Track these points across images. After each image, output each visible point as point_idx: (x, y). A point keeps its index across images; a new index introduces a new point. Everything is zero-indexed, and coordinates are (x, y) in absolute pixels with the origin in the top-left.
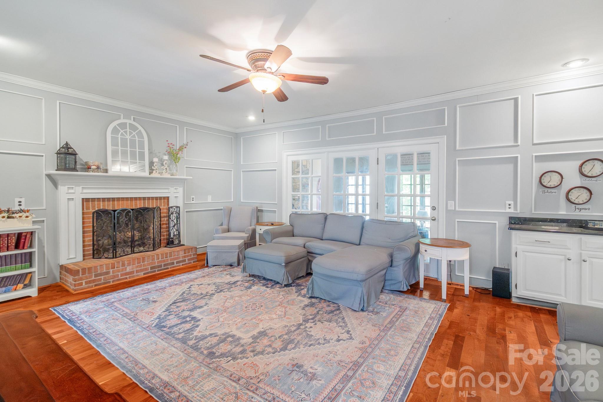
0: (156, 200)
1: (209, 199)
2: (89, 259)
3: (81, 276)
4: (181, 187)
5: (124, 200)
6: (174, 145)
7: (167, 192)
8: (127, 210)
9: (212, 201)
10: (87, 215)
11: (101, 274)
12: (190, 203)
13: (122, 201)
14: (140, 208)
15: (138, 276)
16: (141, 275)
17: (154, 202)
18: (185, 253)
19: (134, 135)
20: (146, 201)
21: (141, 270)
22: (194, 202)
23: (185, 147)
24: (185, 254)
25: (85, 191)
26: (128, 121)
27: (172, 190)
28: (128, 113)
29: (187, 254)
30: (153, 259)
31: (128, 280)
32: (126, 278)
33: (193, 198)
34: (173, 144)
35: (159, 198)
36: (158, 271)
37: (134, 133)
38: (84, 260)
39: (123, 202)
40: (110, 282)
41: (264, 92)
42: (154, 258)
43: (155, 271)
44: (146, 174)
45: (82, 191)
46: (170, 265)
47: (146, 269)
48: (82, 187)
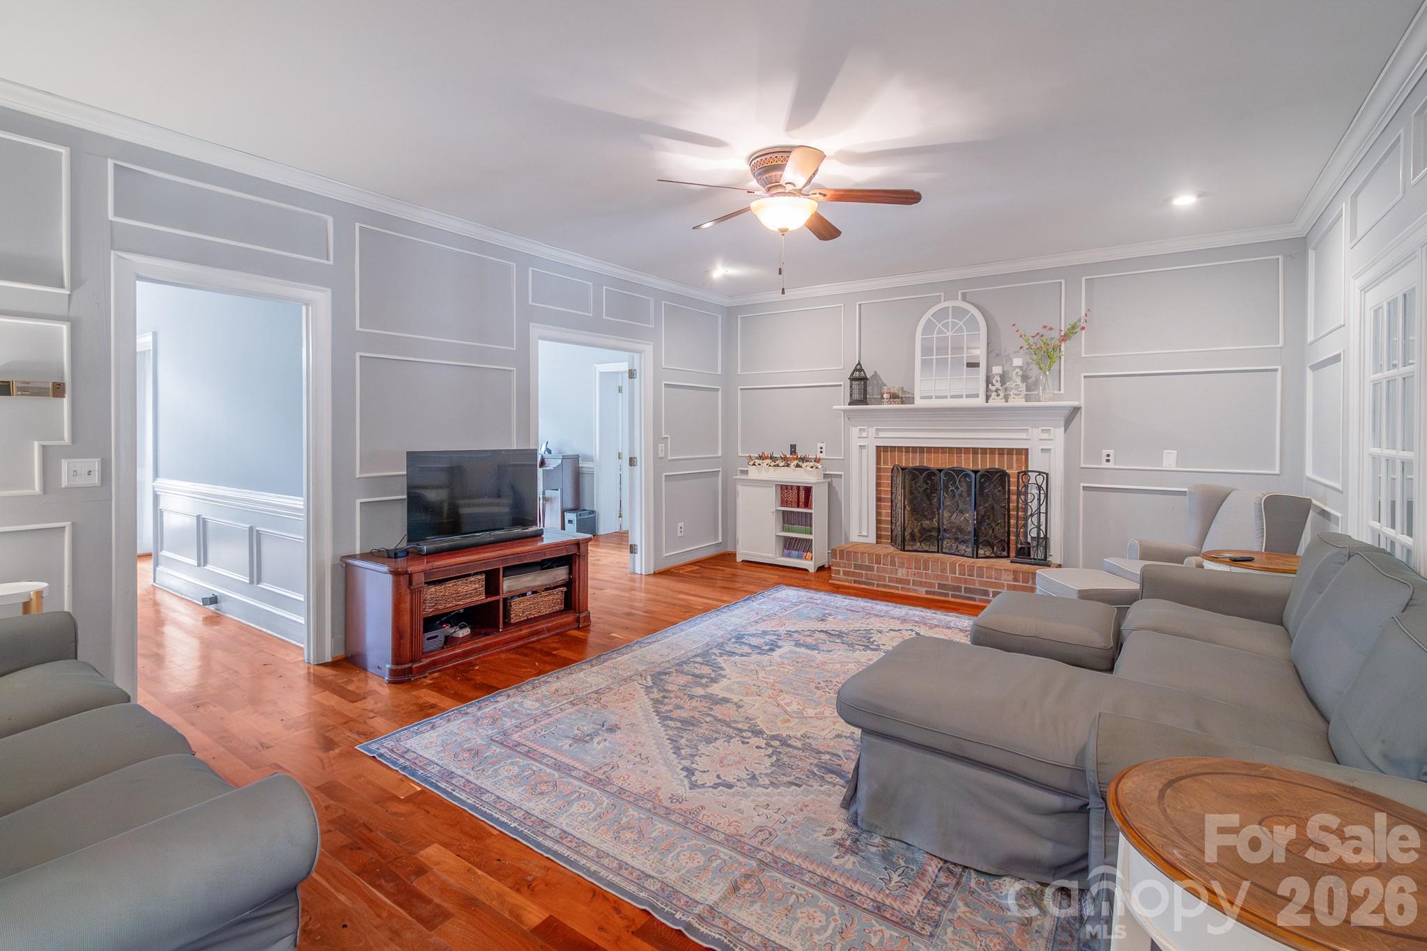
0: (999, 454)
1: (1169, 460)
2: (886, 543)
3: (838, 560)
4: (1060, 427)
5: (945, 453)
6: (1051, 329)
7: (1025, 437)
8: (928, 470)
9: (1177, 465)
10: (884, 472)
11: (861, 567)
12: (1100, 466)
13: (934, 453)
14: (952, 469)
15: (915, 591)
16: (921, 592)
17: (995, 459)
18: (1015, 579)
19: (961, 326)
20: (980, 455)
21: (921, 584)
22: (1110, 465)
23: (1083, 328)
24: (1017, 581)
25: (882, 434)
26: (950, 304)
27: (1036, 433)
28: (949, 288)
29: (1020, 584)
30: (943, 570)
31: (900, 592)
32: (897, 588)
33: (1108, 455)
34: (1049, 326)
35: (1005, 451)
36: (953, 596)
37: (961, 323)
38: (877, 543)
39: (936, 455)
40: (872, 584)
41: (783, 231)
42: (945, 569)
43: (946, 595)
44: (980, 401)
45: (877, 434)
46: (980, 595)
47: (932, 585)
48: (860, 429)
